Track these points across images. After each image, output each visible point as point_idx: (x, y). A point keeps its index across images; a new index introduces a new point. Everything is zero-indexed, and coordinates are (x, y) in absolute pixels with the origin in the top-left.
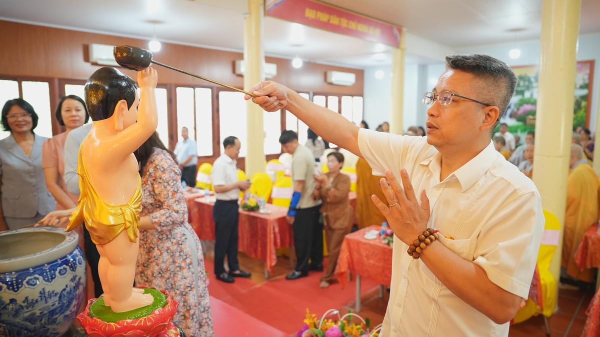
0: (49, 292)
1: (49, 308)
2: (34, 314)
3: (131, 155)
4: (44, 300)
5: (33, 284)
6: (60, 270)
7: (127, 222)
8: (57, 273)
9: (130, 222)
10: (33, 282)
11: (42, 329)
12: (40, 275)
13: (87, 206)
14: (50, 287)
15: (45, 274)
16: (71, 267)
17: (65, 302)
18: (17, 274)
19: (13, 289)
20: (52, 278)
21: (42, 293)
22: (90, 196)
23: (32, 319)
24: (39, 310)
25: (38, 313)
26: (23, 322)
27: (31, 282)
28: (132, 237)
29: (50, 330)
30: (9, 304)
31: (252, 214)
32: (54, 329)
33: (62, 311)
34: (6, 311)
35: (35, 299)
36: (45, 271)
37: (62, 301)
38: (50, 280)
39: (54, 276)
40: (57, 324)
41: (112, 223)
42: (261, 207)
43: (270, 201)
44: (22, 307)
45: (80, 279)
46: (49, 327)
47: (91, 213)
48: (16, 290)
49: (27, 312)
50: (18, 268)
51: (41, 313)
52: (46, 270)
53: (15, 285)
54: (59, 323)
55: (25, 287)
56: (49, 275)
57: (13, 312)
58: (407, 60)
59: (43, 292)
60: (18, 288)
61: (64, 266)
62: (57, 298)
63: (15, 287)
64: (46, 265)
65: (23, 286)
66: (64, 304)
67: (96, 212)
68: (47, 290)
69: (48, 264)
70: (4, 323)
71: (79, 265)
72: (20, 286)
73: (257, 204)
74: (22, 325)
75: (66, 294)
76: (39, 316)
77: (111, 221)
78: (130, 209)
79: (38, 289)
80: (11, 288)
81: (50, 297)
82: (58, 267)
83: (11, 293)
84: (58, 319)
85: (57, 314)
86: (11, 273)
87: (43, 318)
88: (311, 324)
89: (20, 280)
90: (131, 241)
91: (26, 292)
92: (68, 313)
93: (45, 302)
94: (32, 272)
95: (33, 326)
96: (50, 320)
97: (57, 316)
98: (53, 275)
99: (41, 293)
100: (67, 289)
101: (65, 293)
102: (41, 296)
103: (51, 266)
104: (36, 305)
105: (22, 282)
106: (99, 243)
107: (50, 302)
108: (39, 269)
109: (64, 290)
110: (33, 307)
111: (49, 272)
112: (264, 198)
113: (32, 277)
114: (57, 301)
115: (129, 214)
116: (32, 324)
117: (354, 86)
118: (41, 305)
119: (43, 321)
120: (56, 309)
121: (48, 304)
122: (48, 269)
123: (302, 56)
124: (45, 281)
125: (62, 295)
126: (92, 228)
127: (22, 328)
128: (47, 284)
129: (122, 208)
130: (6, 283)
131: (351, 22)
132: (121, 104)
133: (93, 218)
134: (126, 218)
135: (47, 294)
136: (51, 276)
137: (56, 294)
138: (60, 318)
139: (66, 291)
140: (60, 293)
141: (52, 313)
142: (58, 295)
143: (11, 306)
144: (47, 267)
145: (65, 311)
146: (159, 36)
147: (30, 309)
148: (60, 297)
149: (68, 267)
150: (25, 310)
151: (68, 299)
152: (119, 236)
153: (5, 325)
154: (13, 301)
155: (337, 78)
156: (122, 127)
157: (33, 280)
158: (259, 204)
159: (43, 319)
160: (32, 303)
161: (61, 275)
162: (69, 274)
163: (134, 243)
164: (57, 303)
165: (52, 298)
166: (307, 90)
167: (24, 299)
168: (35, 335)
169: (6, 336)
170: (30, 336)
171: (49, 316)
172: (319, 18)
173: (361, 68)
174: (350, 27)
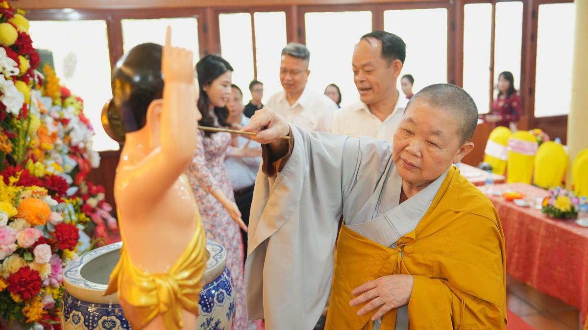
7: (162, 304)
9: (166, 304)
28: (173, 328)
31: (561, 225)
41: (143, 303)
42: (580, 214)
45: (217, 324)
71: (218, 304)
73: (573, 208)
78: (169, 282)
115: (166, 290)
129: (156, 279)
132: (156, 106)
134: (161, 297)
152: (150, 325)
158: (577, 208)
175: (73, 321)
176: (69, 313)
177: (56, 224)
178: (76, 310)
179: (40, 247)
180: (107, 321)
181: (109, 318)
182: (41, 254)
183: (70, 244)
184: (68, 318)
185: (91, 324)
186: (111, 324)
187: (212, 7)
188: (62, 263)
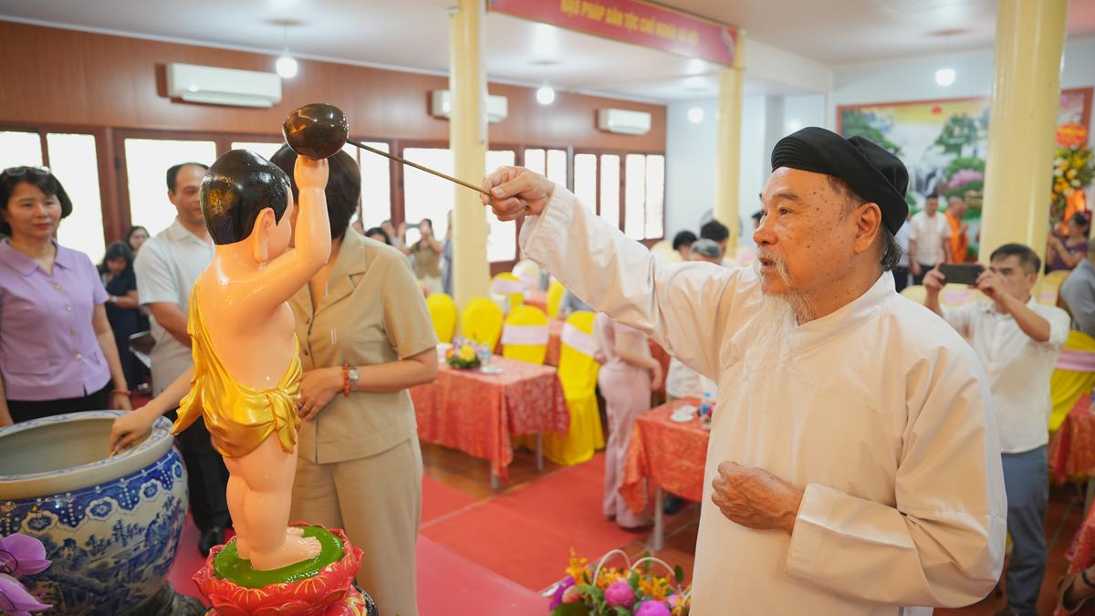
0: (129, 526)
1: (130, 554)
2: (104, 565)
3: (283, 304)
4: (120, 540)
5: (102, 513)
6: (147, 488)
7: (278, 419)
8: (141, 494)
9: (282, 418)
10: (102, 509)
11: (119, 591)
12: (112, 497)
13: (208, 392)
14: (129, 518)
15: (121, 496)
16: (164, 482)
17: (156, 542)
18: (75, 496)
19: (70, 523)
20: (134, 503)
21: (117, 529)
22: (213, 373)
23: (100, 573)
24: (114, 557)
25: (111, 563)
26: (87, 579)
27: (98, 510)
28: (287, 443)
29: (131, 592)
30: (63, 548)
31: (468, 375)
32: (138, 590)
33: (150, 560)
34: (58, 560)
35: (106, 540)
36: (121, 491)
37: (150, 542)
38: (130, 506)
39: (136, 499)
40: (143, 581)
41: (253, 421)
42: (484, 362)
43: (499, 350)
44: (84, 553)
45: (179, 502)
46: (131, 585)
47: (215, 403)
48: (74, 523)
49: (93, 561)
50: (75, 486)
51: (116, 563)
52: (122, 488)
53: (72, 514)
54: (146, 579)
55: (90, 519)
56: (128, 498)
57: (71, 562)
58: (747, 88)
59: (118, 527)
60: (78, 520)
61: (153, 481)
62: (142, 537)
63: (73, 519)
64: (122, 480)
65: (86, 518)
66: (154, 545)
67: (226, 401)
68: (125, 524)
69: (126, 478)
70: (55, 581)
71: (177, 478)
72: (80, 517)
73: (476, 357)
74: (85, 583)
75: (156, 530)
76: (113, 568)
77: (252, 417)
78: (282, 396)
79: (112, 520)
80: (65, 520)
81: (131, 533)
82: (142, 483)
83: (65, 529)
84: (145, 572)
85: (142, 563)
86: (63, 494)
87: (119, 571)
88: (578, 575)
89: (80, 508)
91: (92, 527)
92: (160, 561)
93: (121, 545)
94: (99, 492)
95: (104, 585)
96: (132, 574)
97: (143, 567)
98: (135, 497)
99: (115, 529)
100: (158, 520)
101: (155, 527)
102: (116, 535)
103: (130, 483)
104: (108, 549)
105: (83, 510)
106: (230, 454)
107: (131, 544)
108: (110, 487)
109: (154, 522)
110: (103, 553)
111: (128, 492)
112: (488, 345)
113: (100, 501)
114: (142, 542)
115: (281, 404)
116: (102, 582)
117: (648, 134)
118: (117, 549)
119: (120, 576)
120: (140, 555)
121: (128, 547)
122: (127, 487)
123: (553, 82)
124: (122, 507)
125: (151, 531)
126: (217, 429)
127: (85, 588)
128: (125, 514)
129: (269, 395)
130: (57, 512)
131: (644, 20)
132: (265, 215)
133: (221, 413)
134: (277, 412)
135: (125, 530)
136: (131, 499)
137: (141, 530)
138: (148, 570)
139: (157, 525)
140: (147, 527)
141: (135, 562)
142: (145, 532)
143: (66, 552)
144: (124, 484)
145: (157, 557)
146: (294, 48)
147: (98, 556)
148: (147, 535)
149: (158, 483)
150: (92, 559)
151: (161, 538)
152: (264, 444)
153: (57, 583)
154: (69, 542)
155: (618, 120)
156: (266, 256)
157: (102, 507)
158: (480, 356)
159: (120, 573)
160: (101, 545)
161: (147, 496)
162: (162, 495)
163: (289, 455)
164: (142, 545)
165: (135, 537)
166: (563, 145)
167: (87, 540)
168: (106, 600)
169: (61, 601)
170: (99, 603)
171: (129, 568)
172: (586, 13)
173: (662, 103)
174: (643, 29)
180: (37, 519)
181: (39, 515)
185: (8, 529)
186: (43, 522)
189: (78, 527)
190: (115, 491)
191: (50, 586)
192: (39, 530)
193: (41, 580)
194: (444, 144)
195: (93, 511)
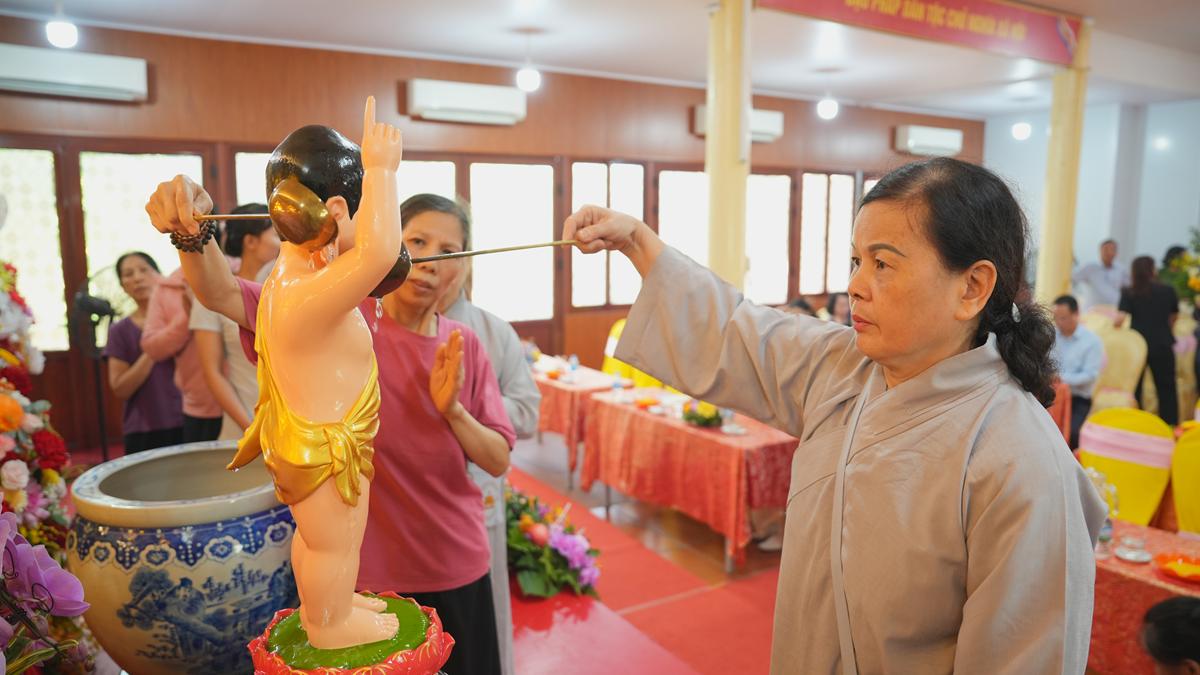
0: (250, 572)
1: (251, 603)
2: (222, 612)
3: (355, 309)
4: (240, 587)
5: (222, 553)
6: (274, 531)
7: (336, 462)
8: (267, 536)
9: (342, 462)
10: (222, 550)
11: (237, 643)
12: (234, 538)
13: (266, 424)
14: (252, 564)
15: (244, 536)
17: (282, 594)
18: (195, 531)
19: (187, 560)
20: (258, 547)
21: (238, 573)
23: (218, 620)
24: (233, 605)
25: (230, 612)
26: (203, 625)
27: (218, 550)
28: (348, 494)
30: (179, 588)
34: (174, 600)
35: (224, 584)
36: (244, 531)
37: (274, 592)
38: (253, 549)
39: (260, 542)
41: (307, 461)
42: (725, 420)
44: (200, 596)
47: (271, 435)
48: (191, 561)
49: (210, 606)
50: (197, 520)
51: (235, 611)
52: (246, 528)
53: (190, 552)
55: (208, 558)
56: (252, 540)
57: (186, 604)
59: (238, 571)
60: (195, 559)
61: (283, 524)
62: (265, 586)
63: (191, 556)
64: (247, 519)
65: (204, 557)
66: (278, 598)
68: (246, 569)
69: (252, 517)
70: (171, 622)
72: (199, 555)
73: (716, 413)
74: (202, 629)
75: (282, 580)
76: (231, 617)
77: (307, 457)
78: (345, 434)
79: (231, 563)
80: (183, 557)
81: (252, 581)
82: (269, 525)
83: (182, 567)
86: (187, 527)
87: (238, 621)
89: (199, 545)
90: (345, 501)
91: (210, 569)
93: (242, 591)
94: (221, 529)
95: (222, 634)
96: (253, 627)
98: (259, 540)
99: (235, 573)
100: (285, 569)
101: (281, 576)
102: (235, 580)
103: (256, 523)
104: (227, 594)
105: (201, 550)
107: (253, 592)
108: (233, 525)
109: (280, 570)
110: (221, 599)
111: (253, 532)
113: (221, 540)
114: (264, 591)
115: (341, 443)
116: (220, 630)
118: (236, 596)
119: (239, 627)
120: (261, 607)
121: (248, 595)
122: (252, 527)
123: (837, 93)
124: (245, 550)
125: (276, 580)
126: (270, 468)
127: (202, 635)
128: (247, 557)
129: (327, 430)
130: (176, 547)
131: (952, 13)
132: (334, 205)
133: (272, 448)
134: (334, 453)
135: (246, 575)
136: (254, 541)
137: (264, 578)
139: (283, 574)
140: (271, 575)
141: (257, 613)
142: (268, 581)
143: (182, 592)
144: (248, 524)
146: (537, 59)
147: (215, 601)
148: (271, 585)
149: (288, 527)
150: (209, 603)
151: (289, 590)
152: (318, 491)
153: (172, 626)
154: (185, 582)
155: (920, 139)
157: (222, 546)
158: (722, 414)
159: (240, 623)
160: (219, 590)
161: (274, 540)
163: (352, 508)
164: (265, 595)
165: (256, 585)
166: (850, 168)
167: (204, 581)
168: (224, 652)
169: (176, 646)
170: (216, 654)
171: (250, 619)
172: (877, 6)
173: (977, 117)
174: (950, 24)
175: (97, 557)
176: (87, 547)
177: (32, 431)
178: (102, 541)
179: (11, 464)
180: (154, 552)
181: (158, 548)
182: (13, 475)
183: (55, 461)
184: (85, 554)
185: (127, 559)
186: (160, 556)
187: (226, 143)
188: (40, 491)
189: (195, 566)
190: (238, 530)
191: (166, 627)
192: (157, 564)
193: (157, 620)
194: (698, 166)
195: (212, 550)
